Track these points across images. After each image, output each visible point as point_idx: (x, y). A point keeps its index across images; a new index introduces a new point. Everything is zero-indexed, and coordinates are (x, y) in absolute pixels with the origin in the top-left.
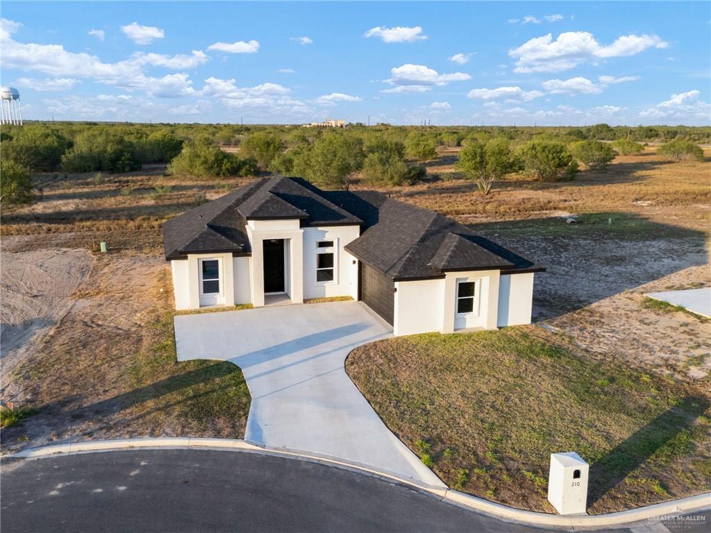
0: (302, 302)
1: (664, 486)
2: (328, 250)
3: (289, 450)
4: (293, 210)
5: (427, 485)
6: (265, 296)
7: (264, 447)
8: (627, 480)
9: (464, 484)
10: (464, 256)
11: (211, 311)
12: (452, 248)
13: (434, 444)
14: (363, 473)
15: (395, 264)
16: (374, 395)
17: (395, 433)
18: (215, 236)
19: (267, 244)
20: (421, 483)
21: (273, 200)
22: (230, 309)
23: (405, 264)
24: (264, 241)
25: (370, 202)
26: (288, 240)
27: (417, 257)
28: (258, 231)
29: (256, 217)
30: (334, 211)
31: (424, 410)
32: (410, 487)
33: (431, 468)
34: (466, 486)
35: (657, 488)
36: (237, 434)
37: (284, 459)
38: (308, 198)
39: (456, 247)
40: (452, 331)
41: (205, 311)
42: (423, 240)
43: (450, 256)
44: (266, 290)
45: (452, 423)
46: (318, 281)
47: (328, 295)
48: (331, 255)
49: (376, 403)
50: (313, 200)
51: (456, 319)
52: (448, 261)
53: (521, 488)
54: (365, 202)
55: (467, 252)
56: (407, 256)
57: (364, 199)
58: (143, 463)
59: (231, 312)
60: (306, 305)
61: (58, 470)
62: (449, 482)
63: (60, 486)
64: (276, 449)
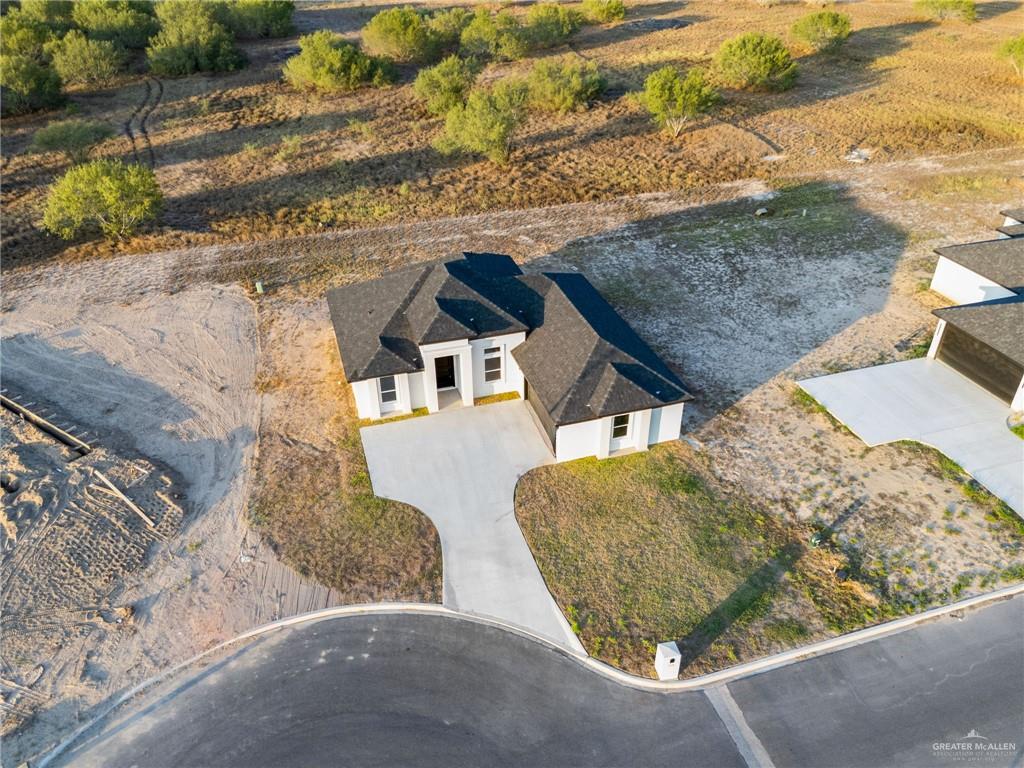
0: (472, 403)
1: (737, 653)
2: (495, 355)
3: (476, 614)
4: (461, 328)
5: (574, 651)
6: (439, 393)
7: (458, 610)
8: (713, 646)
9: (599, 652)
10: (620, 399)
11: (391, 420)
12: (609, 389)
13: (581, 610)
14: (531, 638)
15: (558, 404)
16: (538, 549)
17: (553, 596)
18: (389, 355)
19: (438, 361)
20: (570, 648)
21: (442, 317)
22: (409, 416)
23: (566, 407)
24: (436, 359)
25: (536, 290)
26: (458, 356)
27: (578, 397)
28: (430, 353)
29: (426, 341)
30: (500, 317)
31: (577, 568)
32: (562, 653)
33: (578, 635)
34: (601, 654)
35: (731, 655)
36: (437, 600)
37: (473, 623)
38: (474, 302)
39: (613, 387)
40: (606, 456)
41: (387, 421)
42: (584, 375)
43: (608, 400)
44: (439, 386)
45: (596, 584)
46: (487, 380)
47: (496, 392)
48: (499, 359)
49: (540, 559)
50: (480, 304)
51: (610, 443)
52: (605, 407)
53: (639, 655)
54: (530, 289)
55: (622, 393)
56: (569, 396)
57: (529, 285)
58: (374, 630)
59: (409, 420)
60: (477, 407)
61: (317, 637)
62: (589, 648)
63: (323, 654)
64: (467, 613)
